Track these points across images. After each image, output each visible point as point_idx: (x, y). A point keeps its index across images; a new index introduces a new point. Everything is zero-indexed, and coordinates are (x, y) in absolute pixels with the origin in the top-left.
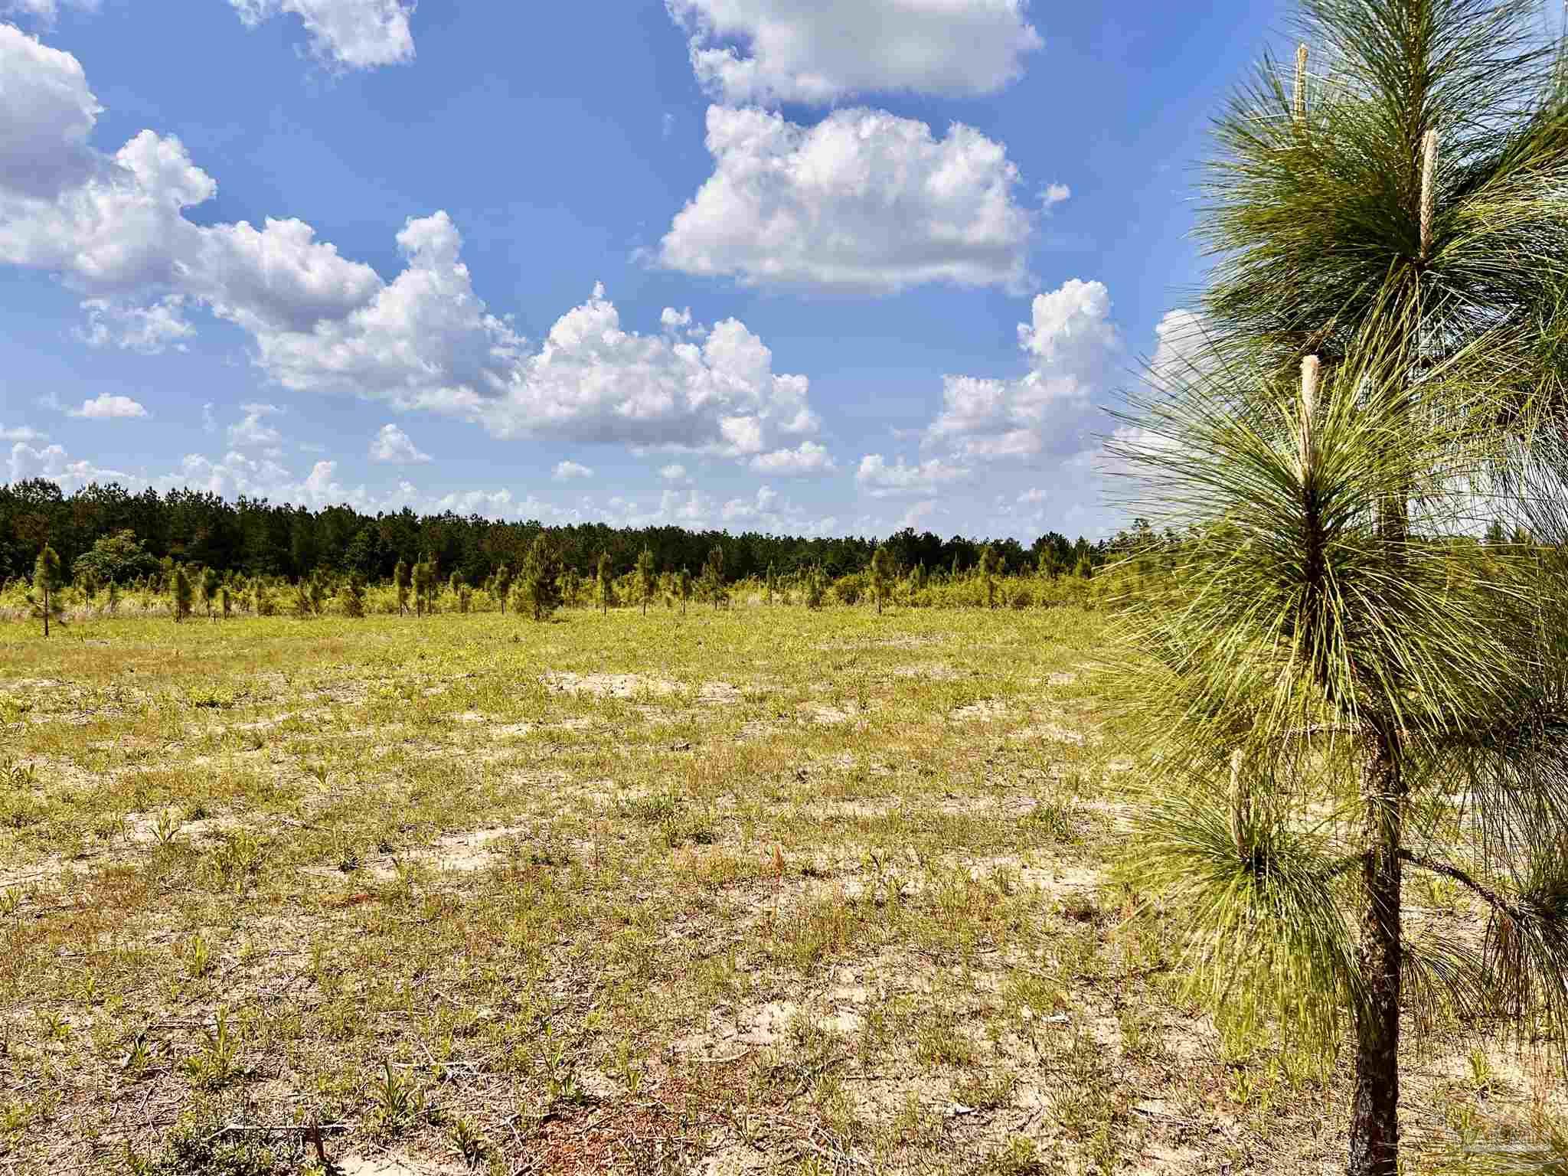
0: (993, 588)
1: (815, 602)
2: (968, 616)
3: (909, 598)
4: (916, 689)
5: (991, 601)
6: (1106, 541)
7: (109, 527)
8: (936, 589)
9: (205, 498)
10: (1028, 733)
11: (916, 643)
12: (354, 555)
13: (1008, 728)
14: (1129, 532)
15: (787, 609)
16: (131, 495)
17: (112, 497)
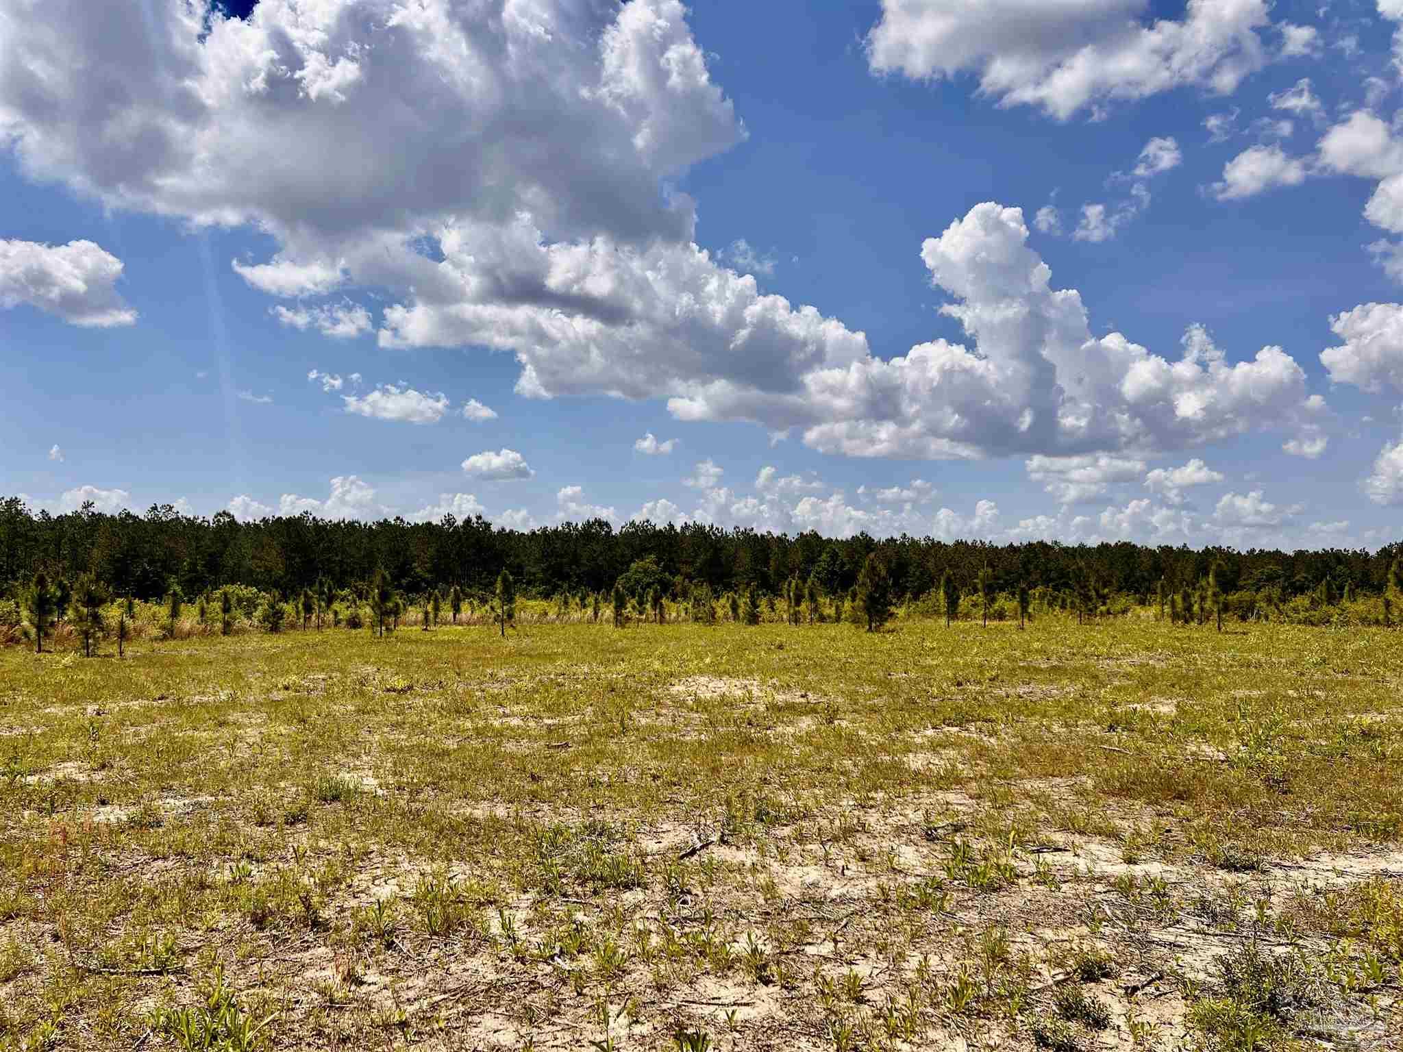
7: (640, 553)
9: (708, 529)
16: (657, 528)
17: (645, 531)
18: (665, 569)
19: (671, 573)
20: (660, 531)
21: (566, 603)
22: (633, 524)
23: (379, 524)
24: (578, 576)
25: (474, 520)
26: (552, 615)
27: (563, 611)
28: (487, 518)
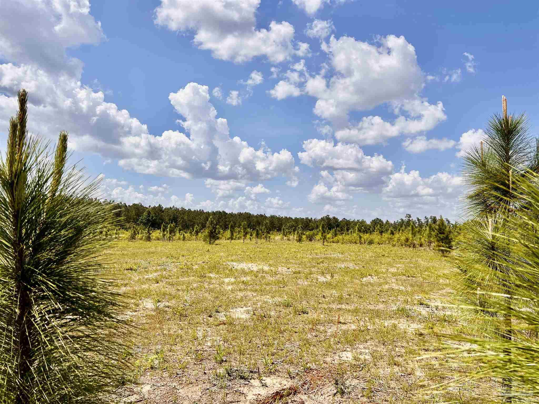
0: (360, 237)
1: (300, 240)
2: (355, 247)
3: (331, 240)
4: (347, 271)
5: (360, 242)
6: (396, 221)
8: (341, 237)
10: (387, 286)
11: (340, 256)
13: (380, 285)
14: (404, 219)
15: (290, 242)
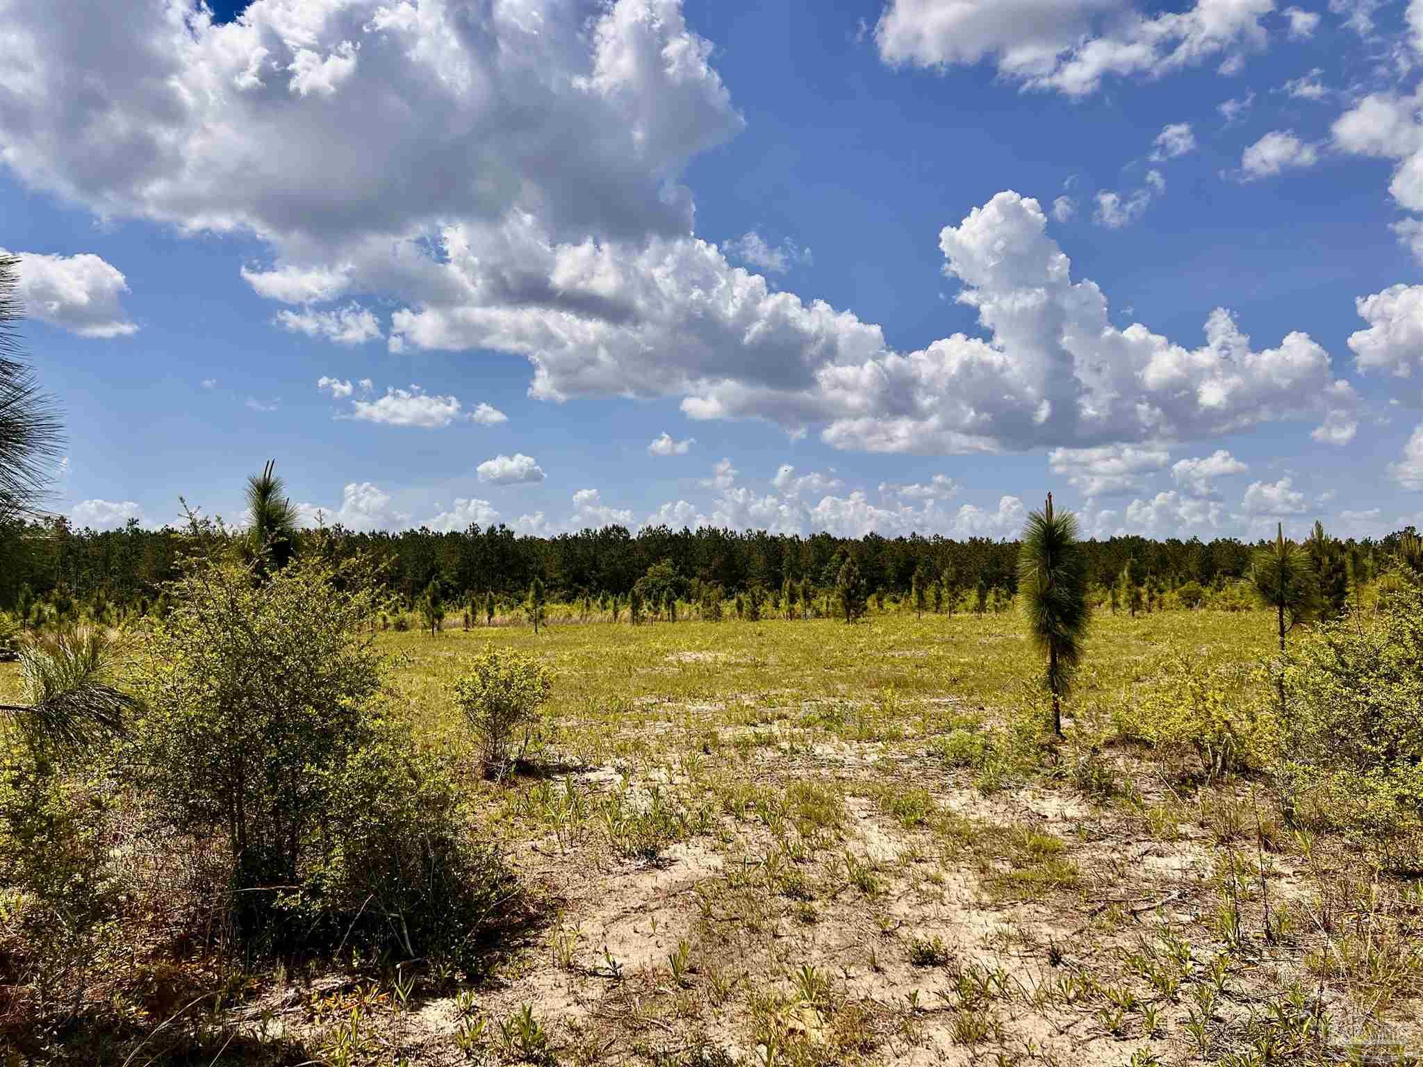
7: (657, 557)
9: (722, 532)
12: (829, 572)
16: (673, 533)
17: (662, 536)
18: (682, 571)
19: (687, 576)
20: (676, 535)
21: (588, 605)
22: (649, 529)
23: (406, 534)
24: (597, 580)
25: (498, 529)
26: (576, 616)
27: (585, 613)
28: (510, 526)
